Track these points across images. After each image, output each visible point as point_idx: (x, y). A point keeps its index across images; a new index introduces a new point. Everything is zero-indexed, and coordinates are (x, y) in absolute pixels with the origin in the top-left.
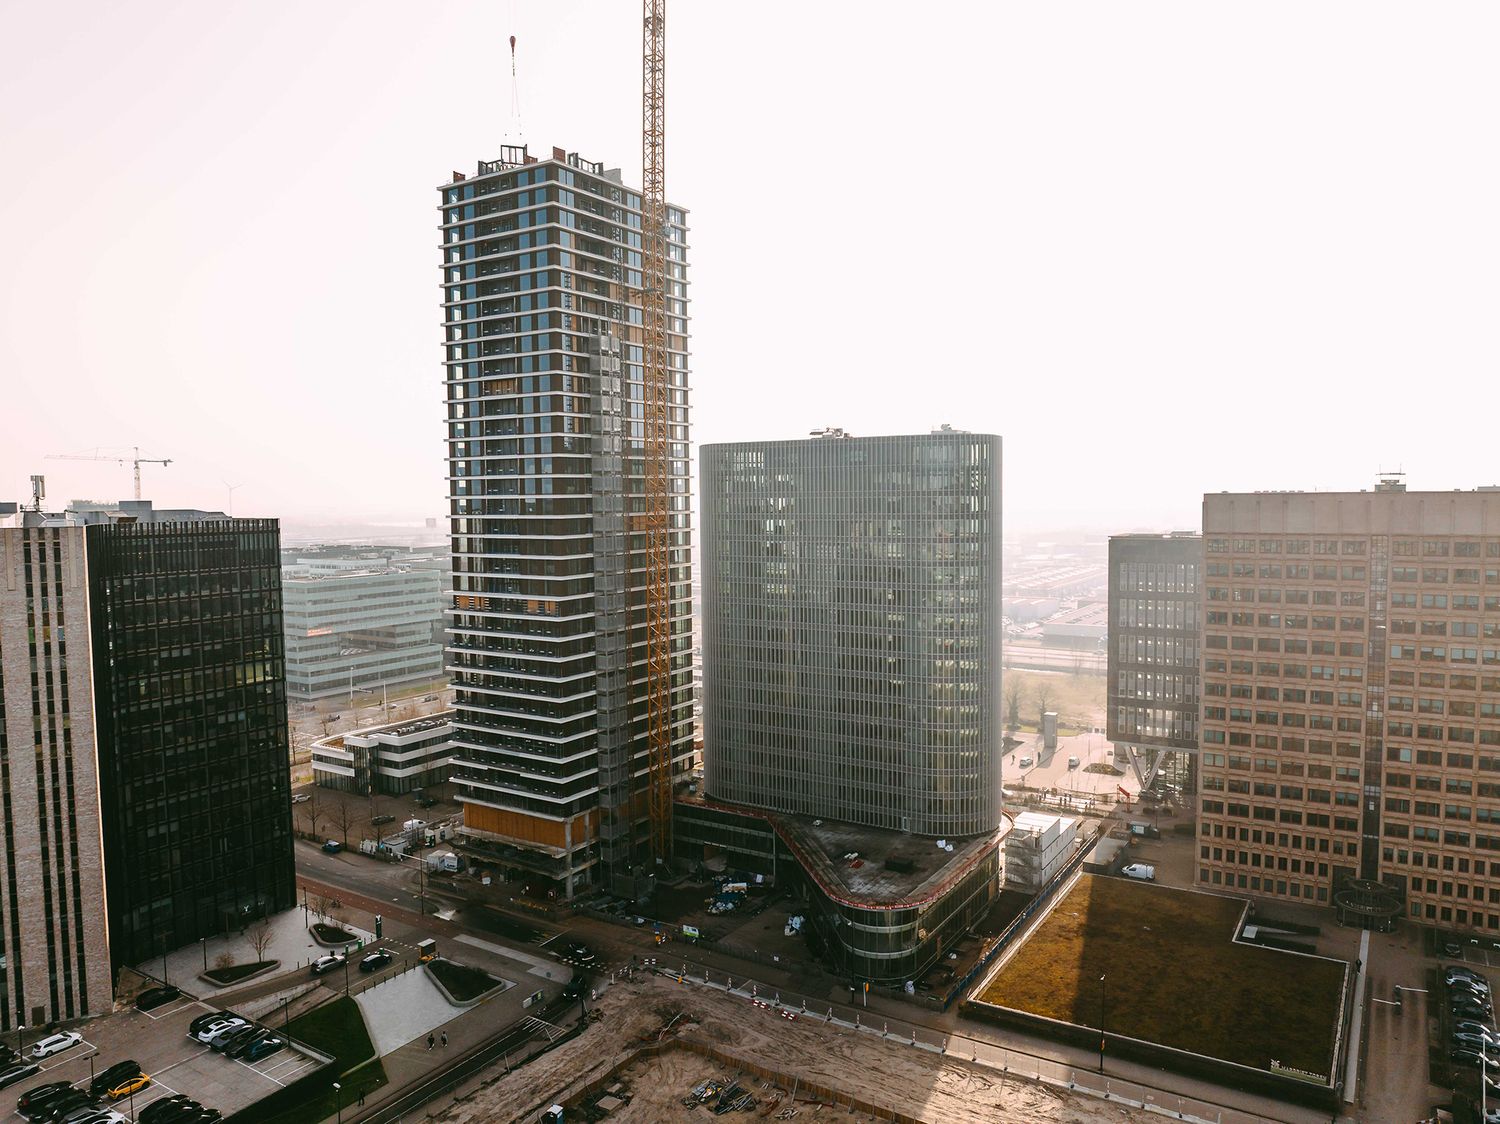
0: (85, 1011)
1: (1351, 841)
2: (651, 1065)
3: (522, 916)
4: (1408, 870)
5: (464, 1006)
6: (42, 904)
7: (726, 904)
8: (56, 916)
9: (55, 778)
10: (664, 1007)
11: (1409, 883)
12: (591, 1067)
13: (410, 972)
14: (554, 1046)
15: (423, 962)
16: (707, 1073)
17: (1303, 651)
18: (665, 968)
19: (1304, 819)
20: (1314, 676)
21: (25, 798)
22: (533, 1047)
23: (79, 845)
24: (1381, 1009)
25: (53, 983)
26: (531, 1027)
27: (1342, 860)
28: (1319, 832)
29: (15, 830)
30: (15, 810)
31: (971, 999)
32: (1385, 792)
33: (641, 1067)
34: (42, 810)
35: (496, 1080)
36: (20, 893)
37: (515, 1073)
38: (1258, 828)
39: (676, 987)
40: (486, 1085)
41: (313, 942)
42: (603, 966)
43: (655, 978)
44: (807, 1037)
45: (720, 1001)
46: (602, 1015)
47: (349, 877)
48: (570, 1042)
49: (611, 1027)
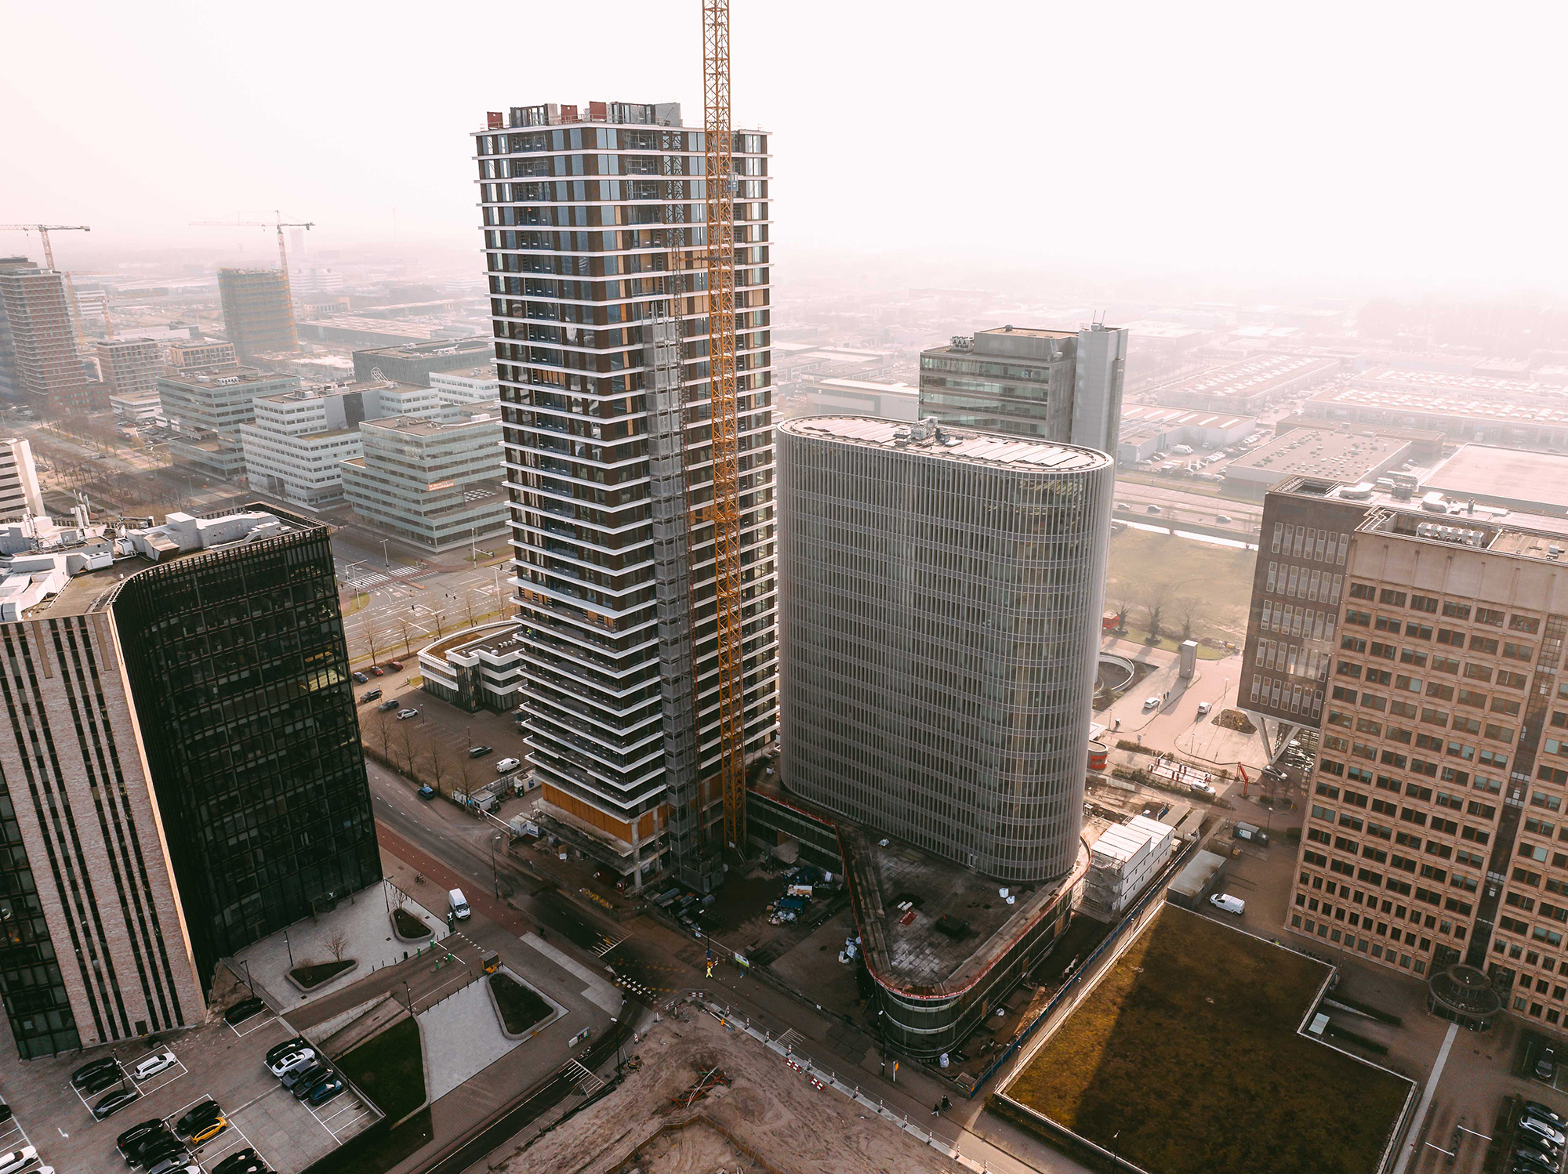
0: (181, 1023)
1: (1460, 924)
2: (673, 1142)
3: (589, 909)
4: (1520, 965)
5: (514, 1040)
6: (128, 943)
7: (787, 914)
8: (143, 951)
9: (121, 839)
10: (702, 1057)
11: (1517, 979)
12: (618, 1137)
13: (473, 985)
14: (588, 1103)
15: (487, 974)
16: (722, 1160)
17: (1443, 723)
18: (711, 1002)
19: (1413, 892)
20: (1450, 752)
21: (97, 858)
22: (570, 1102)
23: (153, 893)
24: (1433, 1154)
25: (150, 1003)
26: (572, 1075)
27: (1448, 940)
28: (1426, 908)
29: (93, 884)
30: (89, 868)
31: (998, 1092)
32: (1509, 885)
33: (663, 1143)
34: (114, 866)
35: (529, 1144)
36: (107, 934)
37: (549, 1135)
38: (1361, 890)
39: (717, 1031)
40: (520, 1150)
41: (392, 937)
42: (653, 993)
43: (701, 1015)
44: (829, 1119)
45: (755, 1055)
46: (641, 1063)
47: (437, 837)
48: (604, 1099)
49: (646, 1083)
